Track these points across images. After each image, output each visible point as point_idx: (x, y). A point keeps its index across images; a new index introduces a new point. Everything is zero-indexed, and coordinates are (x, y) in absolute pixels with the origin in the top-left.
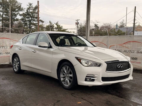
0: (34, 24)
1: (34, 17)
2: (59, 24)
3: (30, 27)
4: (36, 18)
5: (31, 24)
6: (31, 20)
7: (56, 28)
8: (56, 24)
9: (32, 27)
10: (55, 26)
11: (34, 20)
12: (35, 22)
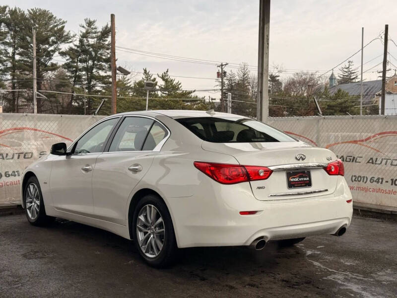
0: (101, 79)
1: (99, 60)
2: (171, 76)
3: (90, 88)
4: (107, 61)
5: (91, 77)
6: (92, 68)
7: (162, 89)
8: (163, 78)
9: (94, 86)
10: (161, 83)
11: (101, 68)
12: (102, 73)
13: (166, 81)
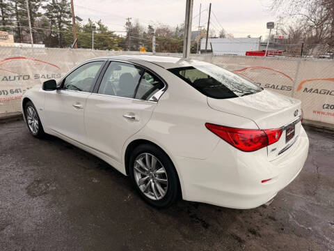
0: (66, 23)
1: (64, 12)
2: (102, 23)
3: (60, 27)
4: (68, 13)
5: (60, 22)
6: (60, 16)
7: (98, 30)
8: (98, 24)
9: (62, 26)
10: (98, 26)
11: (65, 17)
12: (66, 20)
13: (100, 25)
